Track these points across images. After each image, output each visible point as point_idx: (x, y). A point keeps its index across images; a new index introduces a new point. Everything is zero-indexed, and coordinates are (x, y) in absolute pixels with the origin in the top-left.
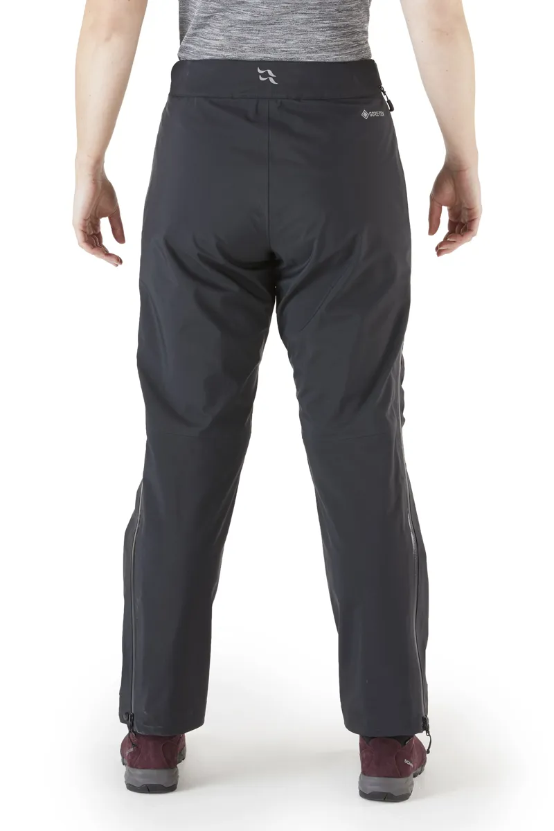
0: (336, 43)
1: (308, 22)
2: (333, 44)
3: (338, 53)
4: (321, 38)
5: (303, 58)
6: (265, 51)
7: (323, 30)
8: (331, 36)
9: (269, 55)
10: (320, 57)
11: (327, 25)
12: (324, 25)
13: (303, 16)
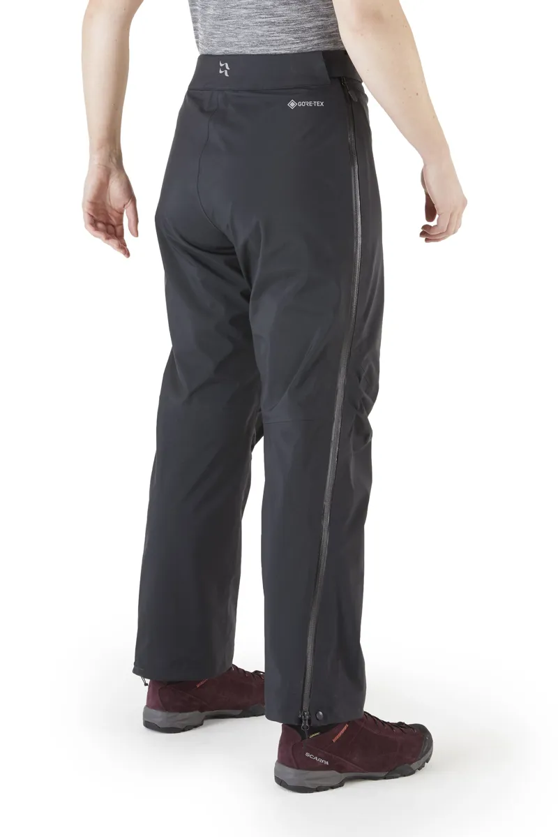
0: (274, 38)
1: (249, 17)
2: (270, 38)
3: (276, 48)
4: (260, 33)
5: (248, 51)
6: (225, 45)
7: (261, 24)
8: (268, 31)
9: (227, 49)
10: (261, 50)
11: (264, 20)
12: (261, 20)
13: (244, 11)
